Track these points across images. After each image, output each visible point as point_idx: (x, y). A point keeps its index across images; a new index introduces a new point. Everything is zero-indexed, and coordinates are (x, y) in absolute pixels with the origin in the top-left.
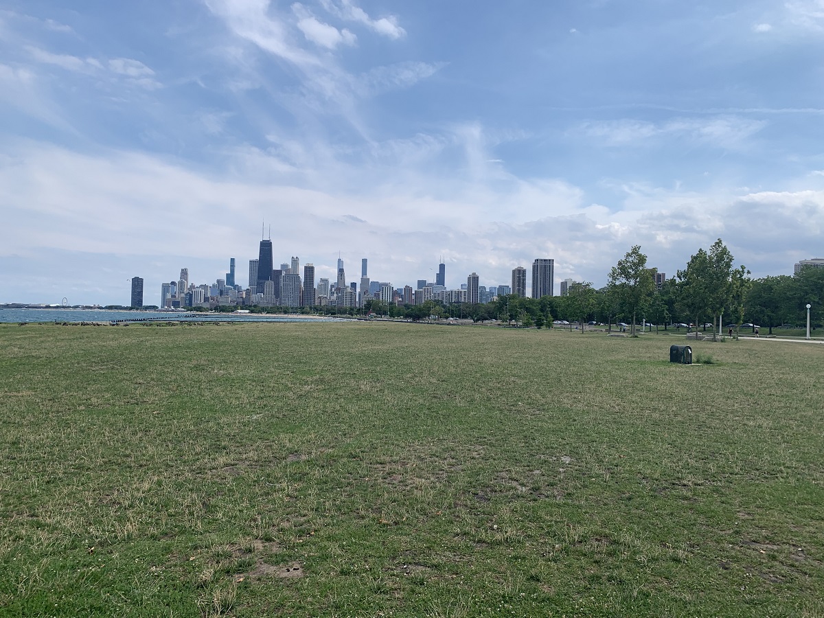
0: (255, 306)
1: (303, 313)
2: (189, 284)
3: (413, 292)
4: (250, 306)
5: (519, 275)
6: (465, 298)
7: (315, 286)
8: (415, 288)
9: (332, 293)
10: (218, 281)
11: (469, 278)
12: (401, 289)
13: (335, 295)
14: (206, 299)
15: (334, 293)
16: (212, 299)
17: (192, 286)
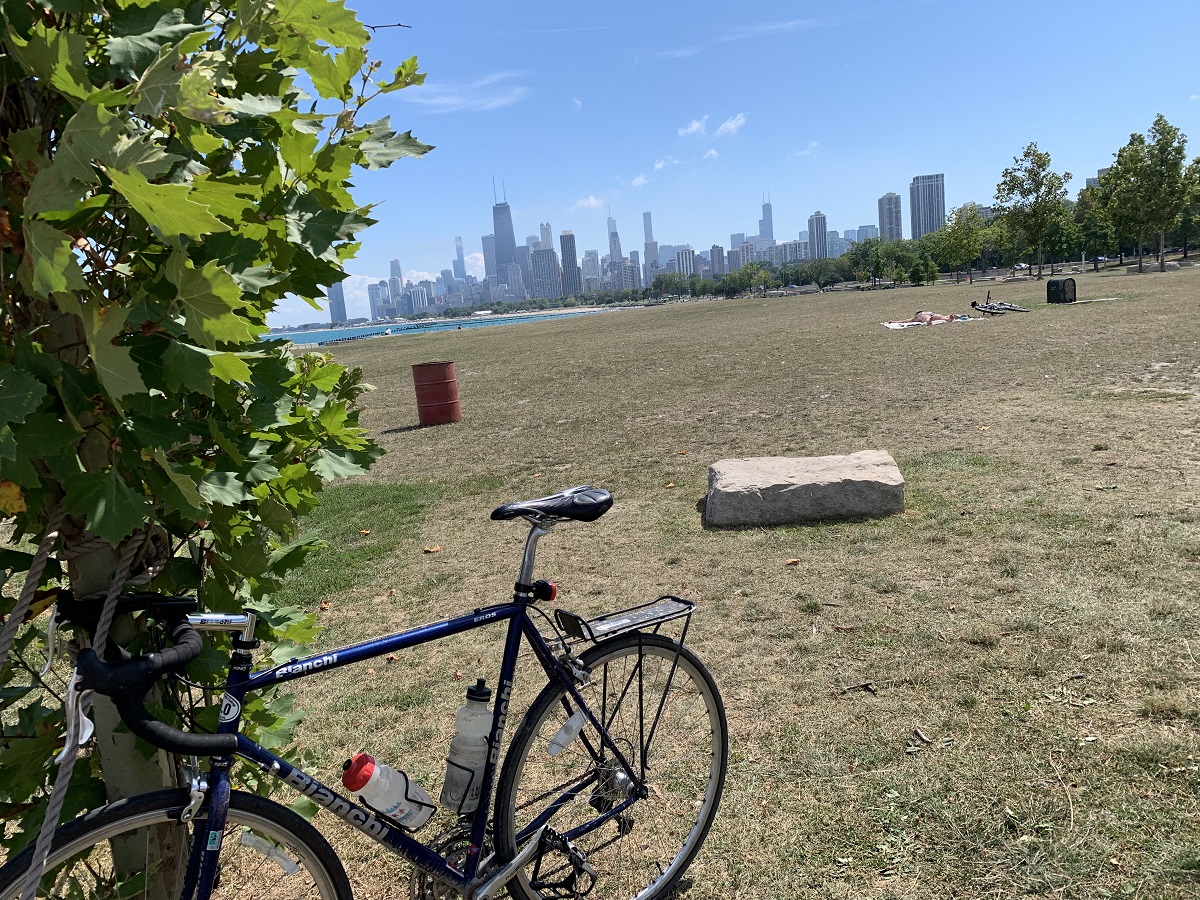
0: (499, 304)
1: (566, 306)
2: (405, 282)
3: (725, 254)
4: (492, 305)
5: (889, 207)
6: (806, 254)
7: (579, 263)
8: (727, 248)
9: (605, 273)
10: (443, 273)
11: (810, 222)
12: (706, 252)
13: (609, 274)
14: (431, 301)
15: (607, 270)
16: (439, 299)
17: (409, 285)
